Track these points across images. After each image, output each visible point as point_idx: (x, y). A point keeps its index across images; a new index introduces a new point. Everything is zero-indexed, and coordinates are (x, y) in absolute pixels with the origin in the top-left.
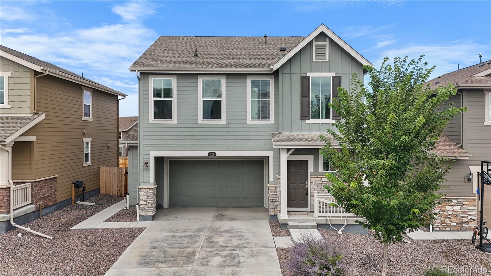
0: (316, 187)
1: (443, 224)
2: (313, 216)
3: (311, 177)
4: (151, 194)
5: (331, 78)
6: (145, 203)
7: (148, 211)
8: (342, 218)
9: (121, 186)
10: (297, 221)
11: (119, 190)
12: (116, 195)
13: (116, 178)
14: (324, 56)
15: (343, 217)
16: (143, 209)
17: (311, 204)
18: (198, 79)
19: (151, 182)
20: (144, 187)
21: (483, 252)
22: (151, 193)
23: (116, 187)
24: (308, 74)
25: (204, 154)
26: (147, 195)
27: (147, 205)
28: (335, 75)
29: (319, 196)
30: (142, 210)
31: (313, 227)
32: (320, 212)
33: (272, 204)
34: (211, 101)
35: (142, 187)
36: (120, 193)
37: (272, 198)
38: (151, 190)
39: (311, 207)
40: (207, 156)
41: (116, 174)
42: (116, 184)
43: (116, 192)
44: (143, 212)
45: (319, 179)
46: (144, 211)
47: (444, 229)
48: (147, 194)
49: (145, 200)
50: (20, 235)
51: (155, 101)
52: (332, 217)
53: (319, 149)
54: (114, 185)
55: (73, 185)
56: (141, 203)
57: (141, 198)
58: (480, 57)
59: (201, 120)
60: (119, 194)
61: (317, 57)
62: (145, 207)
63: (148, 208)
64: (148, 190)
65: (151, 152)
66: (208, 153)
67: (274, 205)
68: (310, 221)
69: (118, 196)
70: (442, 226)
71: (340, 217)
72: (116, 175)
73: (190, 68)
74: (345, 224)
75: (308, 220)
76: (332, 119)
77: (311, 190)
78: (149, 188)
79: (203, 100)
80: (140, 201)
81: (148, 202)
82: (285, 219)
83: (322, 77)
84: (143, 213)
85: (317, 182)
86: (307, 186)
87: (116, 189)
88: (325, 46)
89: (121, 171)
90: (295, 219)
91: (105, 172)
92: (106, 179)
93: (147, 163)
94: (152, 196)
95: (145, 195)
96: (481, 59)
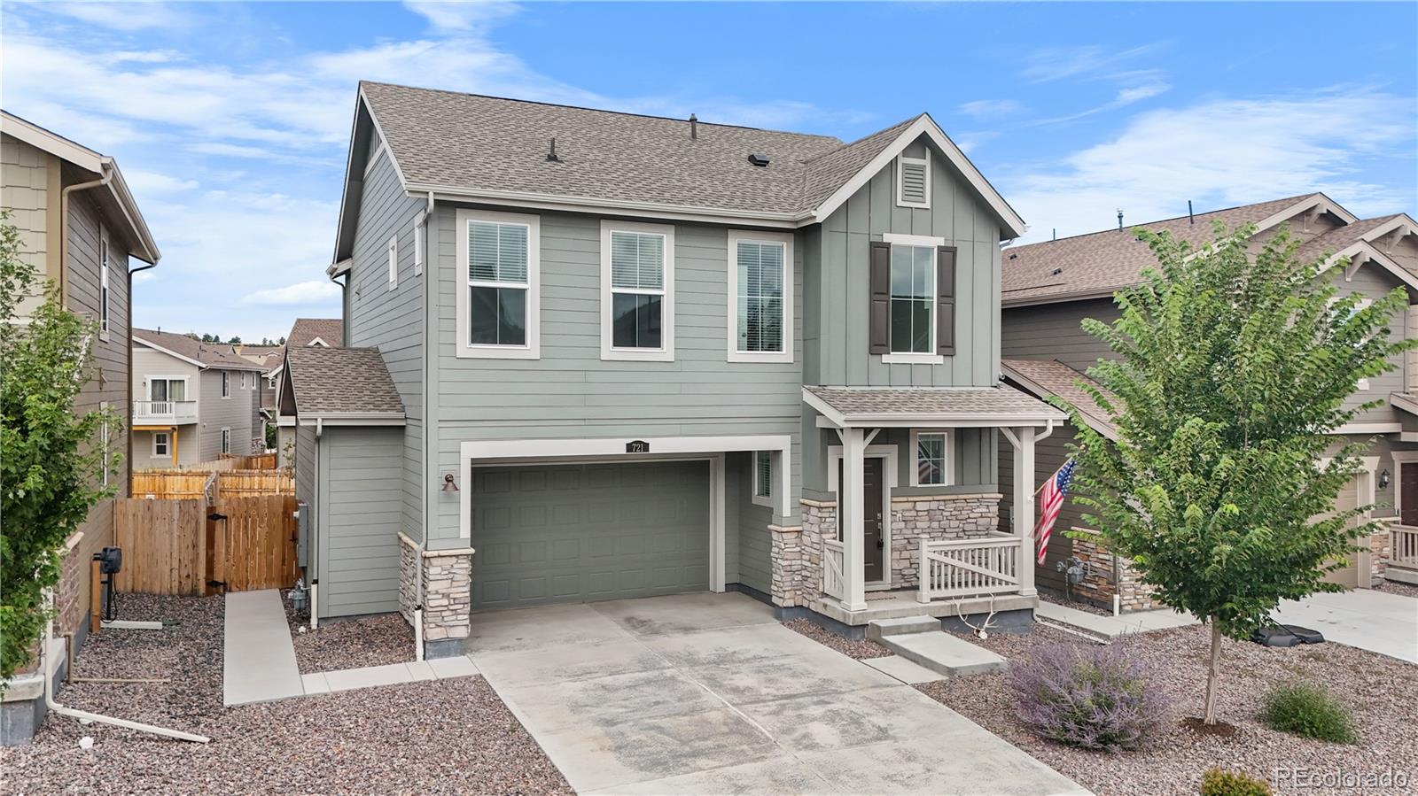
0: (902, 525)
1: (1138, 597)
2: (915, 598)
3: (892, 502)
4: (464, 572)
5: (936, 250)
6: (445, 602)
7: (453, 626)
8: (978, 600)
9: (195, 561)
10: (889, 616)
11: (188, 576)
12: (175, 591)
13: (176, 534)
14: (921, 194)
15: (981, 596)
16: (438, 621)
17: (892, 570)
18: (600, 229)
19: (461, 537)
20: (442, 553)
21: (1264, 645)
22: (463, 569)
23: (175, 565)
24: (887, 238)
25: (614, 447)
26: (450, 576)
27: (451, 608)
28: (943, 245)
29: (931, 549)
30: (433, 625)
31: (931, 628)
32: (932, 587)
33: (789, 579)
34: (635, 295)
35: (436, 553)
36: (190, 584)
37: (789, 563)
38: (464, 561)
39: (892, 579)
40: (625, 453)
41: (176, 522)
42: (175, 554)
43: (176, 583)
44: (438, 629)
45: (910, 505)
46: (440, 626)
47: (1139, 607)
48: (450, 573)
49: (444, 591)
50: (86, 742)
51: (473, 288)
52: (966, 597)
53: (909, 428)
54: (168, 559)
55: (97, 564)
56: (432, 603)
57: (432, 587)
58: (1120, 217)
59: (609, 350)
60: (187, 588)
61: (906, 196)
62: (444, 614)
63: (454, 617)
64: (454, 559)
65: (463, 444)
66: (627, 445)
67: (793, 579)
68: (916, 612)
69: (181, 596)
70: (1135, 601)
71: (974, 596)
72: (175, 526)
73: (585, 199)
74: (989, 613)
75: (913, 609)
76: (938, 354)
77: (892, 535)
78: (457, 556)
79: (614, 294)
80: (429, 597)
81: (454, 599)
82: (863, 614)
83: (916, 248)
84: (435, 634)
85: (907, 514)
86: (879, 524)
87: (175, 573)
88: (922, 168)
89: (192, 511)
90: (884, 611)
91: (131, 517)
92: (135, 540)
93: (449, 479)
94: (466, 578)
95: (445, 577)
96: (1121, 223)
